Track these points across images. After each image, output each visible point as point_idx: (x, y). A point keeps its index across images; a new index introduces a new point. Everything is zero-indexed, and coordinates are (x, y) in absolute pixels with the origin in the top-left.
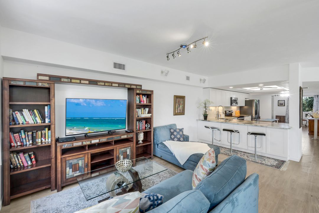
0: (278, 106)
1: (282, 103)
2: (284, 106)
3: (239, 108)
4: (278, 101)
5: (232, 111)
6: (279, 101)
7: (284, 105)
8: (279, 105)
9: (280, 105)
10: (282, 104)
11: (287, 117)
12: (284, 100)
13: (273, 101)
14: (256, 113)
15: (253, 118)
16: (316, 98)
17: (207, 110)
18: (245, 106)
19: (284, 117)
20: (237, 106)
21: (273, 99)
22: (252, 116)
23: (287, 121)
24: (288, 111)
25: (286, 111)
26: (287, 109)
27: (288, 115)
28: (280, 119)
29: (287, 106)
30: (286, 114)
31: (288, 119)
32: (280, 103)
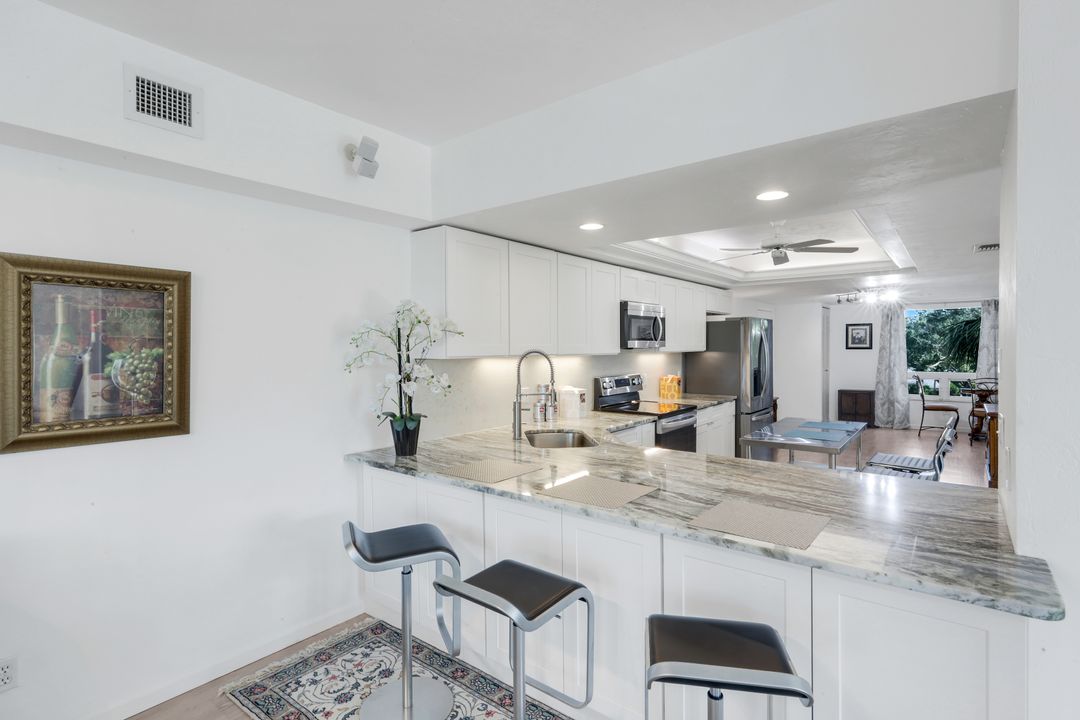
0: (847, 348)
1: (862, 334)
2: (870, 348)
4: (848, 326)
5: (636, 382)
6: (850, 328)
7: (868, 345)
8: (850, 345)
9: (853, 343)
10: (861, 341)
11: (881, 396)
12: (871, 325)
13: (828, 328)
14: (757, 387)
15: (744, 410)
16: (989, 313)
17: (410, 388)
18: (708, 349)
19: (870, 395)
20: (662, 349)
21: (828, 318)
22: (738, 401)
23: (880, 412)
24: (884, 368)
25: (878, 369)
26: (880, 363)
27: (884, 388)
28: (856, 403)
29: (882, 349)
30: (879, 385)
31: (886, 406)
32: (854, 338)
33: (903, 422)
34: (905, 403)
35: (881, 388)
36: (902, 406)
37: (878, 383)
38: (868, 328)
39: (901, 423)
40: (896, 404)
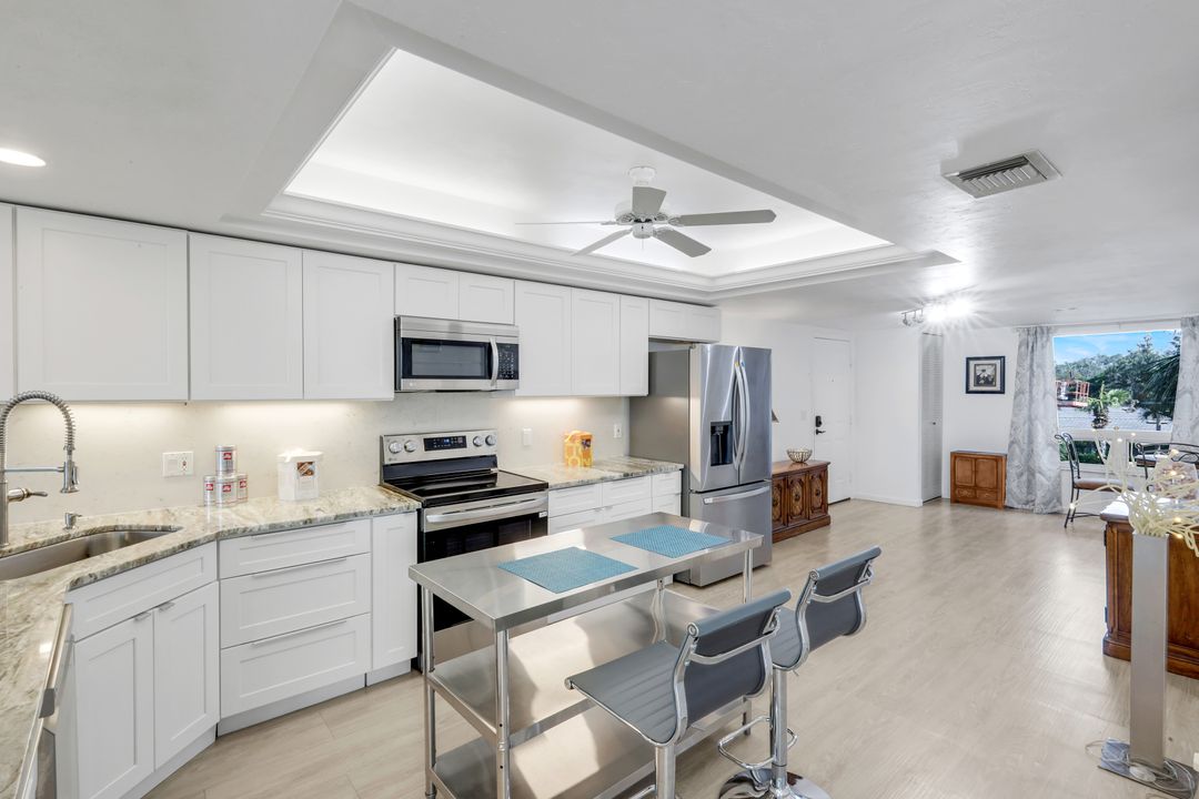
0: (968, 392)
1: (989, 371)
2: (1002, 392)
3: (624, 407)
4: (968, 359)
6: (972, 363)
7: (998, 388)
8: (972, 388)
9: (977, 383)
10: (989, 382)
11: (1016, 463)
12: (1002, 358)
13: (938, 365)
14: (725, 451)
19: (997, 460)
21: (939, 349)
22: (685, 473)
23: (1014, 486)
24: (1022, 421)
25: (1013, 423)
26: (1015, 415)
27: (1022, 450)
28: (976, 472)
29: (1019, 393)
30: (1015, 445)
31: (1024, 478)
32: (978, 379)
33: (1049, 502)
34: (1053, 475)
35: (1017, 450)
36: (1049, 479)
37: (1012, 443)
38: (998, 362)
39: (1046, 504)
40: (1038, 475)
